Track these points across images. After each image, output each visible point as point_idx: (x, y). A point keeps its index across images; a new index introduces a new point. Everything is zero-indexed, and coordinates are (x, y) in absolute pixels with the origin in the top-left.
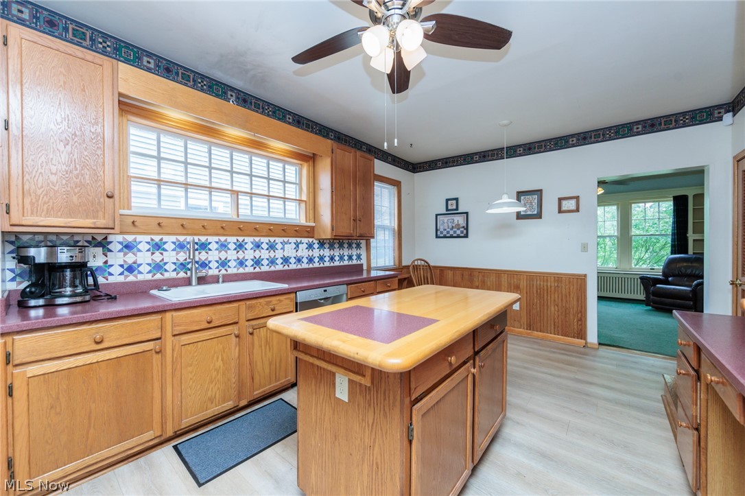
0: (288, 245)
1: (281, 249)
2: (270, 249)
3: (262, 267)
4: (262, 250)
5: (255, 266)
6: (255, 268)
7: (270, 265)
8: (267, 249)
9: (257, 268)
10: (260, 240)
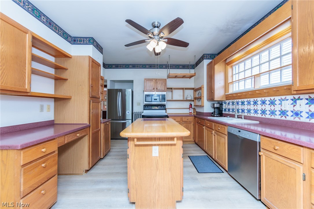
0: (285, 102)
1: (279, 104)
2: (271, 104)
3: (266, 115)
4: (266, 105)
5: (262, 114)
6: (262, 115)
7: (271, 114)
8: (269, 104)
9: (264, 115)
10: (265, 99)
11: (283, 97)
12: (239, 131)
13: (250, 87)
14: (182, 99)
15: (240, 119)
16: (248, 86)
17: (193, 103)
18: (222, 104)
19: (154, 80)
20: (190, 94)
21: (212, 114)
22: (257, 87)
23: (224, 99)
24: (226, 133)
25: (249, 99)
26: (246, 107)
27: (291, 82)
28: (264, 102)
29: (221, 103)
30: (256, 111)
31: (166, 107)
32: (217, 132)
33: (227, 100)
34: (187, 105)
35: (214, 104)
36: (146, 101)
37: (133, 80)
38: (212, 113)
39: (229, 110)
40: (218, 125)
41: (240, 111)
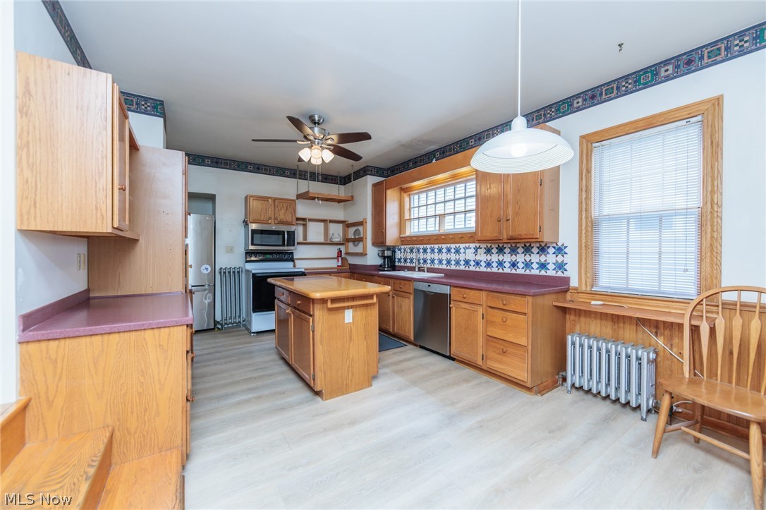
0: (469, 250)
1: (464, 253)
2: (456, 253)
3: (451, 266)
4: (451, 254)
5: (447, 264)
6: (447, 266)
7: (456, 265)
8: (454, 253)
9: (449, 266)
10: (450, 246)
11: (467, 245)
12: (429, 286)
13: (433, 229)
14: (322, 241)
15: (422, 273)
16: (430, 227)
17: (343, 248)
18: (395, 252)
19: (270, 200)
20: (337, 232)
21: (381, 268)
22: (442, 232)
23: (399, 244)
24: (412, 291)
25: (432, 246)
26: (429, 256)
27: (474, 229)
28: (449, 250)
29: (393, 249)
30: (440, 262)
31: (295, 257)
32: (397, 292)
33: (402, 245)
34: (333, 251)
35: (383, 251)
36: (253, 244)
37: (215, 195)
38: (381, 266)
39: (405, 260)
40: (398, 281)
41: (422, 261)
